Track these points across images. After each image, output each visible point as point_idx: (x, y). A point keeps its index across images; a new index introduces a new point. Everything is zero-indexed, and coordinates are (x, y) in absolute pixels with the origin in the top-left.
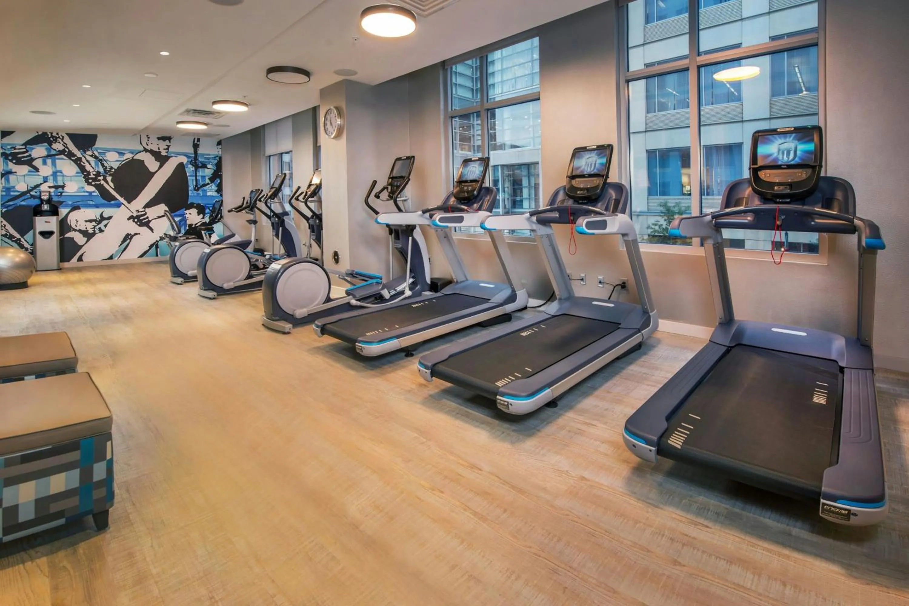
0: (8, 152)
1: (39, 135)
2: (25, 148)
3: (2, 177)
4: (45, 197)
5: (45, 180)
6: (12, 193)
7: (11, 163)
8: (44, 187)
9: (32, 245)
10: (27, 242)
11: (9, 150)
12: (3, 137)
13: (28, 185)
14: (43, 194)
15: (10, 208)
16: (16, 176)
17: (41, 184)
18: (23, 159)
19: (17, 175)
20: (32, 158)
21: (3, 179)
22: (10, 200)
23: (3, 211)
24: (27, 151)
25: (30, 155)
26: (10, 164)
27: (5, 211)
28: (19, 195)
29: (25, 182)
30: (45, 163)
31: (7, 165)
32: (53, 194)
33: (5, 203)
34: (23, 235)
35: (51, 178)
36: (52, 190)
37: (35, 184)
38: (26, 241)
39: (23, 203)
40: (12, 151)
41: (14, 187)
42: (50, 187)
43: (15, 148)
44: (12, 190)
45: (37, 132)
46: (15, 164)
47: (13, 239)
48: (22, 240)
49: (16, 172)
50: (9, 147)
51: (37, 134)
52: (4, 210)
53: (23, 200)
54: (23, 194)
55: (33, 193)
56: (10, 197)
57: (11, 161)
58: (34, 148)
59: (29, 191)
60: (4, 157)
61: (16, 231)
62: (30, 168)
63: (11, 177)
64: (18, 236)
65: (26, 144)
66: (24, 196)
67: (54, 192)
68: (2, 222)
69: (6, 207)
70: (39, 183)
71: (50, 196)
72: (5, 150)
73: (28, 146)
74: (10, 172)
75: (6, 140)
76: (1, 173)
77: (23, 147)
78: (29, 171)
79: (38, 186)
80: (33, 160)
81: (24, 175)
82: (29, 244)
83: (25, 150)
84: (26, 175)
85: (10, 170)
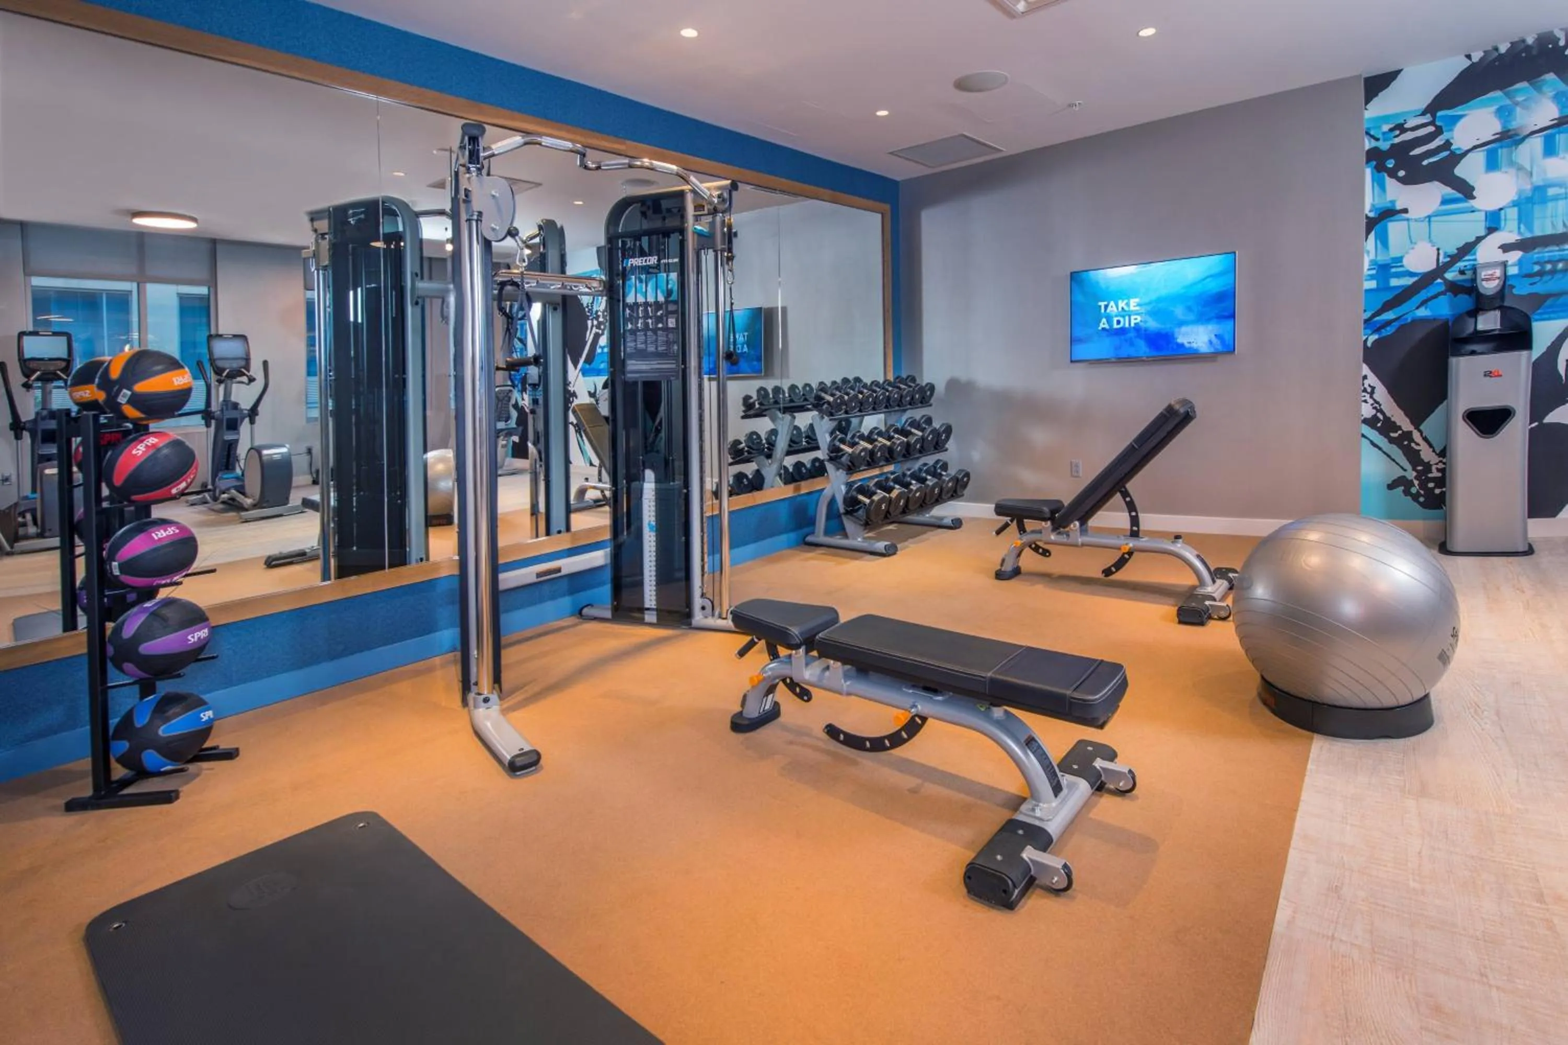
0: (1384, 146)
1: (1473, 65)
2: (1432, 123)
3: (1368, 233)
4: (1489, 286)
5: (1493, 226)
6: (1394, 282)
7: (1393, 181)
8: (1488, 252)
9: (1443, 453)
10: (1431, 445)
11: (1385, 140)
12: (1369, 98)
13: (1438, 249)
14: (1483, 274)
15: (1389, 331)
16: (1405, 223)
17: (1479, 239)
18: (1425, 163)
19: (1408, 220)
20: (1453, 153)
21: (1372, 236)
22: (1388, 306)
23: (1369, 344)
24: (1439, 131)
25: (1447, 145)
26: (1390, 183)
27: (1375, 342)
28: (1415, 283)
29: (1431, 241)
30: (1492, 165)
31: (1382, 187)
32: (1513, 271)
33: (1374, 316)
34: (1417, 420)
35: (1513, 213)
36: (1514, 256)
37: (1461, 244)
38: (1425, 439)
39: (1423, 312)
40: (1397, 140)
41: (1400, 259)
42: (1506, 248)
43: (1401, 128)
44: (1393, 270)
45: (1469, 57)
46: (1404, 181)
47: (1393, 435)
48: (1416, 436)
49: (1405, 211)
50: (1386, 128)
51: (1467, 63)
52: (1373, 338)
53: (1424, 303)
54: (1427, 279)
55: (1450, 275)
56: (1389, 296)
57: (1392, 174)
58: (1461, 116)
59: (1440, 270)
60: (1374, 163)
61: (1400, 406)
62: (1448, 191)
63: (1394, 228)
64: (1405, 424)
65: (1432, 109)
66: (1424, 288)
67: (1520, 263)
68: (1365, 377)
69: (1377, 330)
70: (1472, 239)
71: (1505, 277)
72: (1377, 140)
73: (1439, 114)
74: (1388, 213)
75: (1378, 108)
76: (1367, 217)
77: (1427, 118)
78: (1444, 202)
79: (1467, 249)
80: (1456, 158)
81: (1429, 217)
82: (1434, 451)
83: (1431, 129)
84: (1437, 214)
85: (1389, 205)
